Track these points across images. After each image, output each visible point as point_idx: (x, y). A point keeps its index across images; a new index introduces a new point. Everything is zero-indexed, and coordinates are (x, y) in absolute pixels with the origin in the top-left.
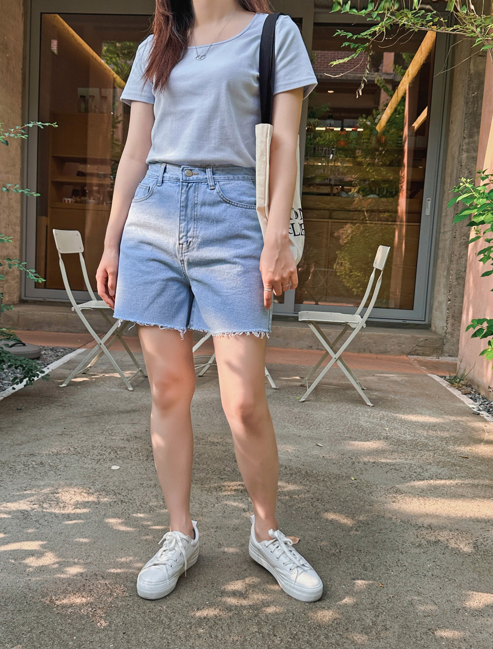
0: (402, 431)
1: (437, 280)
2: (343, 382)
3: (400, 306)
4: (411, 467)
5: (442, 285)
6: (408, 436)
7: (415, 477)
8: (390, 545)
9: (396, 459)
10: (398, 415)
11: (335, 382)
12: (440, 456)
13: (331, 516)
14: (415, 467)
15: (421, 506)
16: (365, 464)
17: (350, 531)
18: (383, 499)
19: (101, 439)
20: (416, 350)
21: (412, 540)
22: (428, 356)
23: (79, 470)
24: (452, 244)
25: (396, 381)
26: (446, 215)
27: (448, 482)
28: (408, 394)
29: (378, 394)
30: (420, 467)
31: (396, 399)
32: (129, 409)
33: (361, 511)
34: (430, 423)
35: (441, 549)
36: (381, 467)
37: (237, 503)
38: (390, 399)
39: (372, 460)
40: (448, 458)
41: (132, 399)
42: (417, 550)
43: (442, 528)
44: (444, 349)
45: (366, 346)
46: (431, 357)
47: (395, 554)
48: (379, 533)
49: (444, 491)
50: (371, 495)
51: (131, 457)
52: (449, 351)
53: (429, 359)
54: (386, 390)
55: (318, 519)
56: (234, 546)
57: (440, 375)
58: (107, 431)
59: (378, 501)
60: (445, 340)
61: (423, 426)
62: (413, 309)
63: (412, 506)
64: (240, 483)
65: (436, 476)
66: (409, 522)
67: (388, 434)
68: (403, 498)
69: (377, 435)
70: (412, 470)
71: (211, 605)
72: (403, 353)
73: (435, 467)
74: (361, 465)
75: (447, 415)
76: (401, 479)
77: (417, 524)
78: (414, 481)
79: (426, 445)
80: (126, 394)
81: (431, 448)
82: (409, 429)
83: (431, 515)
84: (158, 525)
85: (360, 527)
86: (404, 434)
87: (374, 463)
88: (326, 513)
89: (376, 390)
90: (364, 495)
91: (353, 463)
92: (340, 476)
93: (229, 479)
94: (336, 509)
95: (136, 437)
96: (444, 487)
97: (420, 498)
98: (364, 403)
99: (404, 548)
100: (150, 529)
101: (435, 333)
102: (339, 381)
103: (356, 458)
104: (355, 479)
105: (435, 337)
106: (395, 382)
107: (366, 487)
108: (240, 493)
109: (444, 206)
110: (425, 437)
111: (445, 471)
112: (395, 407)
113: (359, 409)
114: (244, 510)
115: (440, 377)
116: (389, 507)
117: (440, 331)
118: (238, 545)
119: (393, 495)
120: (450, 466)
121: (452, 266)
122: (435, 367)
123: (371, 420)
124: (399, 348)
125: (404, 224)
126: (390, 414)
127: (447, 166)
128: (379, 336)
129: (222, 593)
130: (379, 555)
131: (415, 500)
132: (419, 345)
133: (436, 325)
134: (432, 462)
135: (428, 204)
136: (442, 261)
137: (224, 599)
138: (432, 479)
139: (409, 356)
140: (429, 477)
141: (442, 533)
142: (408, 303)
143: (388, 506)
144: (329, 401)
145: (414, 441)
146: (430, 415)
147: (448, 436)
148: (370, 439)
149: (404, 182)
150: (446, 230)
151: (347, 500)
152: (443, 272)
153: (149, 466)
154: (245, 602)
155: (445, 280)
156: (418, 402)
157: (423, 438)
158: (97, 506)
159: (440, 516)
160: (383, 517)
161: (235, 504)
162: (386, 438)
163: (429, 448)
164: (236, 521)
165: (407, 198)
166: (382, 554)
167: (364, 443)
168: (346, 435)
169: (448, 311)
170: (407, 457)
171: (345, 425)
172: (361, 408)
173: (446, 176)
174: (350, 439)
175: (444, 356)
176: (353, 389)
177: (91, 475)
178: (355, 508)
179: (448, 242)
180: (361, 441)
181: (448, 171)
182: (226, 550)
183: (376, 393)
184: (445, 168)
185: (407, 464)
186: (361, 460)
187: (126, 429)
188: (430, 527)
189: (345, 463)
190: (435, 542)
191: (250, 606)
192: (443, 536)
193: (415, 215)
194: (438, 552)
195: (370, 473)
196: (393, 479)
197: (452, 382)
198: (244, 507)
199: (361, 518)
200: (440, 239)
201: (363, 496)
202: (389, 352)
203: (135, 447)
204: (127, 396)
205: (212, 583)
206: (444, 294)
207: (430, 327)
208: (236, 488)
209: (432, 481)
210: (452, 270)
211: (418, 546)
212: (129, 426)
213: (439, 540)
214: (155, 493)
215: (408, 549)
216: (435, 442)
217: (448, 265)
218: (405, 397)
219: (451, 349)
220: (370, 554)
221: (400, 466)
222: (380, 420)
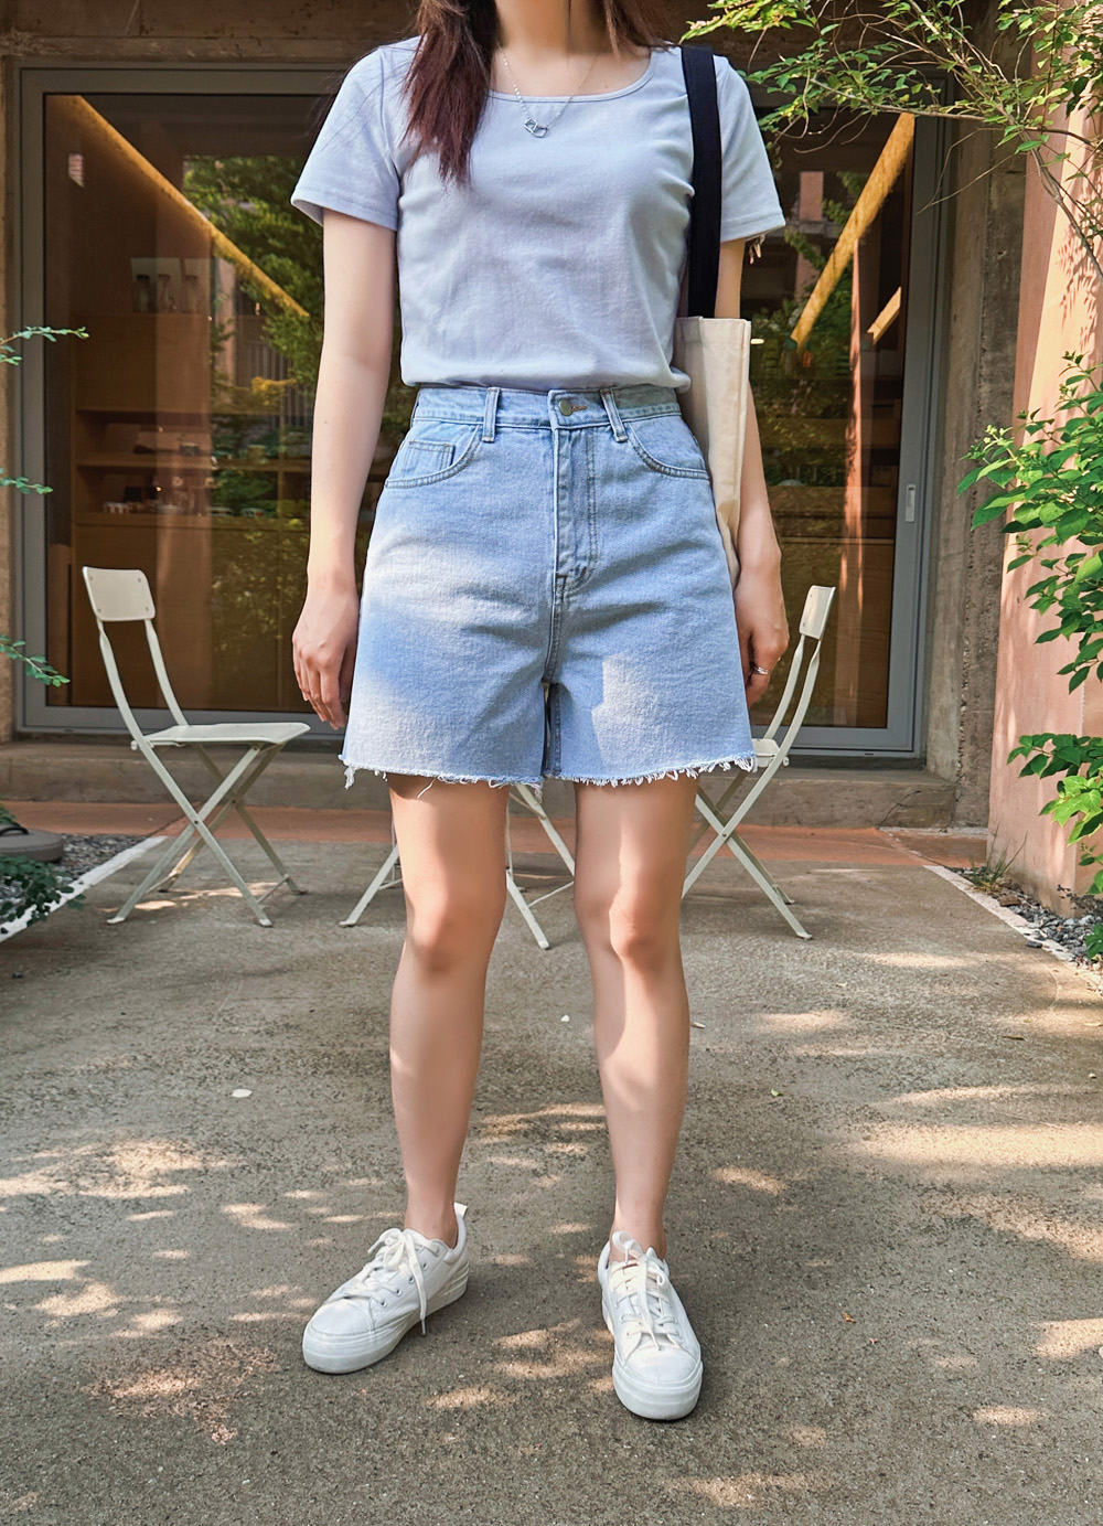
0: (877, 989)
1: (936, 662)
2: (743, 889)
3: (858, 721)
4: (899, 1063)
5: (947, 671)
6: (889, 998)
7: (911, 1083)
8: (863, 1231)
9: (866, 1048)
10: (865, 955)
11: (723, 889)
12: (962, 1036)
13: (732, 1175)
14: (909, 1063)
15: (927, 1146)
16: (799, 1060)
17: (773, 1206)
18: (841, 1133)
19: (206, 1033)
20: (897, 814)
21: (912, 1218)
22: (924, 827)
23: (158, 1102)
24: (965, 581)
25: (858, 883)
26: (950, 521)
27: (983, 1092)
28: (885, 910)
29: (821, 913)
30: (920, 1062)
31: (859, 923)
32: (268, 967)
33: (796, 1162)
34: (936, 970)
35: (976, 1236)
36: (835, 1065)
37: (517, 1160)
38: (847, 921)
39: (813, 1053)
40: (979, 1041)
41: (271, 947)
42: (924, 1240)
43: (976, 1189)
44: (958, 811)
45: (789, 811)
46: (930, 829)
47: (875, 1250)
48: (839, 1206)
49: (974, 1112)
50: (815, 1126)
51: (278, 1069)
52: (968, 814)
53: (926, 834)
54: (836, 903)
55: (701, 1182)
56: (518, 1250)
57: (952, 867)
58: (220, 1016)
59: (832, 1140)
60: (958, 791)
61: (921, 975)
62: (886, 727)
63: (906, 1146)
64: (521, 1116)
65: (956, 1080)
66: (902, 1180)
67: (847, 997)
68: (886, 1129)
69: (822, 999)
70: (903, 1069)
71: (472, 1382)
72: (868, 822)
73: (953, 1060)
74: (792, 1063)
75: (972, 951)
76: (880, 1089)
77: (921, 1182)
78: (909, 1092)
79: (929, 1016)
80: (256, 935)
81: (941, 1022)
82: (891, 984)
83: (949, 1164)
84: (342, 1214)
85: (795, 1195)
86: (882, 994)
87: (820, 1057)
88: (720, 1170)
89: (816, 904)
90: (802, 1127)
91: (774, 1060)
92: (747, 1089)
93: (495, 1110)
94: (742, 1159)
95: (287, 1026)
96: (975, 1103)
97: (924, 1128)
98: (787, 932)
99: (894, 1236)
100: (325, 1224)
101: (936, 776)
102: (735, 885)
103: (780, 1048)
104: (780, 1095)
105: (937, 785)
106: (857, 885)
107: (804, 1109)
108: (522, 1138)
109: (945, 501)
110: (926, 998)
111: (975, 1068)
112: (858, 939)
113: (780, 948)
114: (535, 1173)
115: (951, 870)
116: (856, 1151)
117: (947, 772)
118: (527, 1247)
119: (866, 1124)
120: (984, 1058)
121: (967, 629)
122: (937, 851)
123: (809, 968)
124: (861, 812)
125: (860, 541)
126: (848, 954)
127: (947, 414)
128: (816, 785)
129: (493, 1354)
130: (840, 1254)
131: (913, 1132)
132: (904, 803)
133: (939, 761)
134: (944, 1051)
135: (910, 497)
136: (944, 618)
137: (498, 1367)
138: (946, 1087)
139: (881, 829)
140: (940, 1084)
141: (976, 1200)
142: (874, 714)
143: (854, 1148)
144: (712, 932)
145: (904, 1008)
146: (934, 952)
147: (976, 994)
148: (807, 1008)
149: (855, 452)
150: (952, 552)
151: (764, 1138)
152: (949, 643)
153: (320, 1086)
154: (546, 1371)
155: (952, 660)
156: (907, 926)
157: (923, 1001)
158: (202, 1179)
159: (970, 1165)
160: (845, 1172)
161: (512, 1162)
162: (843, 1005)
163: (936, 1021)
164: (521, 1198)
165: (863, 485)
166: (847, 1250)
167: (795, 1016)
168: (754, 1002)
169: (961, 728)
170: (890, 1043)
171: (752, 981)
172: (786, 945)
173: (946, 435)
174: (764, 1010)
175: (958, 825)
176: (767, 902)
177: (187, 1112)
178: (782, 1155)
179: (956, 579)
180: (789, 1012)
181: (951, 424)
182: (500, 1259)
183: (816, 911)
184: (945, 418)
185: (892, 1057)
186: (790, 1052)
187: (264, 1010)
188: (949, 1188)
189: (756, 1061)
190: (963, 1220)
191: (558, 1378)
192: (979, 1206)
193: (881, 520)
194: (969, 1242)
195: (810, 1079)
196: (863, 1089)
197: (978, 881)
198: (534, 1166)
199: (797, 1176)
200: (939, 573)
201: (798, 1129)
202: (837, 821)
203: (287, 1047)
204: (259, 940)
205: (470, 1334)
206: (952, 690)
207: (925, 763)
208: (512, 1127)
209: (947, 1092)
210: (967, 638)
211: (926, 1231)
212: (270, 1004)
213: (971, 1216)
214: (334, 1145)
215: (903, 1239)
216: (948, 1009)
217: (959, 627)
218: (879, 916)
219: (973, 810)
220: (822, 1253)
221: (876, 1062)
222: (828, 968)
